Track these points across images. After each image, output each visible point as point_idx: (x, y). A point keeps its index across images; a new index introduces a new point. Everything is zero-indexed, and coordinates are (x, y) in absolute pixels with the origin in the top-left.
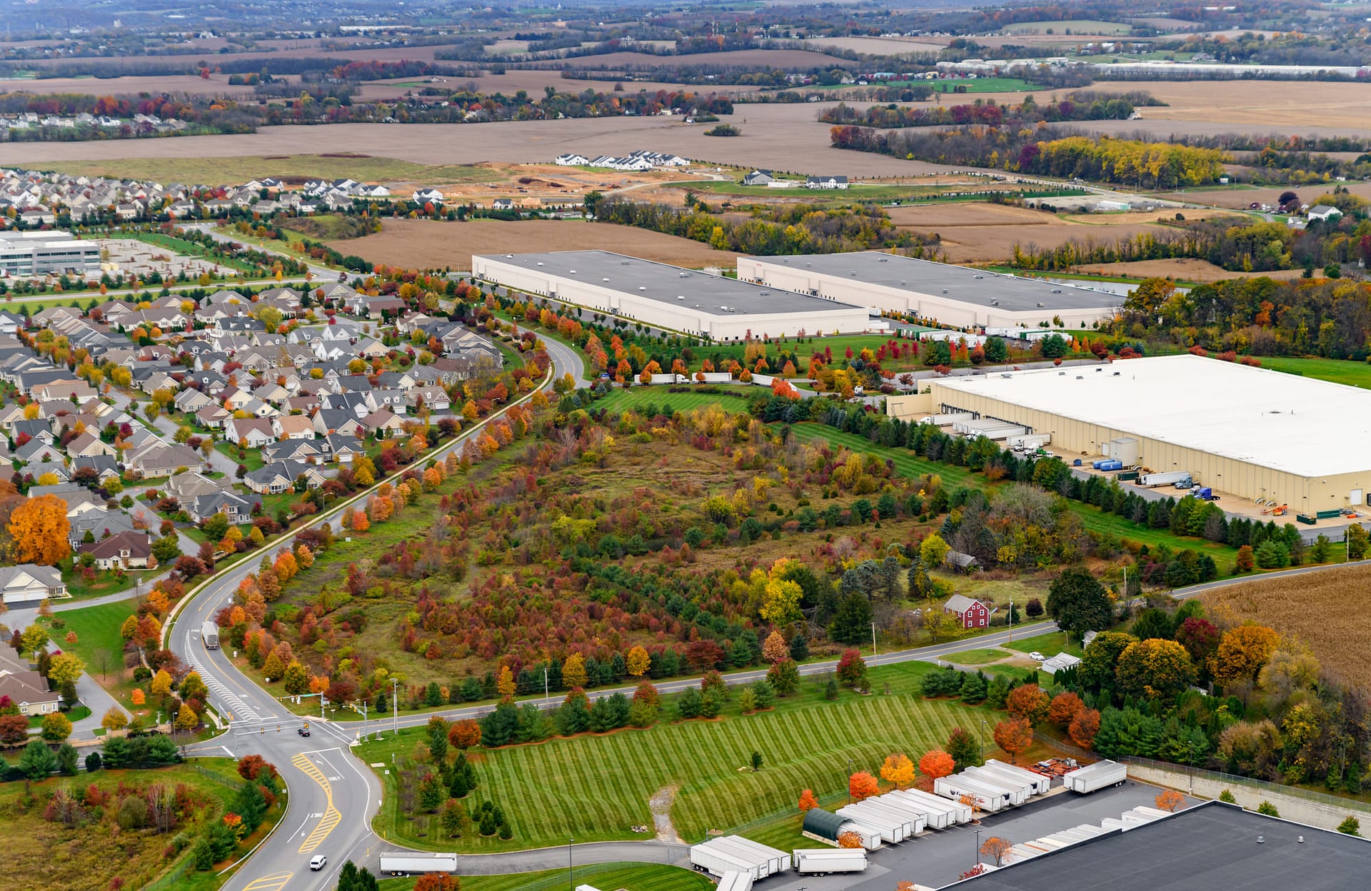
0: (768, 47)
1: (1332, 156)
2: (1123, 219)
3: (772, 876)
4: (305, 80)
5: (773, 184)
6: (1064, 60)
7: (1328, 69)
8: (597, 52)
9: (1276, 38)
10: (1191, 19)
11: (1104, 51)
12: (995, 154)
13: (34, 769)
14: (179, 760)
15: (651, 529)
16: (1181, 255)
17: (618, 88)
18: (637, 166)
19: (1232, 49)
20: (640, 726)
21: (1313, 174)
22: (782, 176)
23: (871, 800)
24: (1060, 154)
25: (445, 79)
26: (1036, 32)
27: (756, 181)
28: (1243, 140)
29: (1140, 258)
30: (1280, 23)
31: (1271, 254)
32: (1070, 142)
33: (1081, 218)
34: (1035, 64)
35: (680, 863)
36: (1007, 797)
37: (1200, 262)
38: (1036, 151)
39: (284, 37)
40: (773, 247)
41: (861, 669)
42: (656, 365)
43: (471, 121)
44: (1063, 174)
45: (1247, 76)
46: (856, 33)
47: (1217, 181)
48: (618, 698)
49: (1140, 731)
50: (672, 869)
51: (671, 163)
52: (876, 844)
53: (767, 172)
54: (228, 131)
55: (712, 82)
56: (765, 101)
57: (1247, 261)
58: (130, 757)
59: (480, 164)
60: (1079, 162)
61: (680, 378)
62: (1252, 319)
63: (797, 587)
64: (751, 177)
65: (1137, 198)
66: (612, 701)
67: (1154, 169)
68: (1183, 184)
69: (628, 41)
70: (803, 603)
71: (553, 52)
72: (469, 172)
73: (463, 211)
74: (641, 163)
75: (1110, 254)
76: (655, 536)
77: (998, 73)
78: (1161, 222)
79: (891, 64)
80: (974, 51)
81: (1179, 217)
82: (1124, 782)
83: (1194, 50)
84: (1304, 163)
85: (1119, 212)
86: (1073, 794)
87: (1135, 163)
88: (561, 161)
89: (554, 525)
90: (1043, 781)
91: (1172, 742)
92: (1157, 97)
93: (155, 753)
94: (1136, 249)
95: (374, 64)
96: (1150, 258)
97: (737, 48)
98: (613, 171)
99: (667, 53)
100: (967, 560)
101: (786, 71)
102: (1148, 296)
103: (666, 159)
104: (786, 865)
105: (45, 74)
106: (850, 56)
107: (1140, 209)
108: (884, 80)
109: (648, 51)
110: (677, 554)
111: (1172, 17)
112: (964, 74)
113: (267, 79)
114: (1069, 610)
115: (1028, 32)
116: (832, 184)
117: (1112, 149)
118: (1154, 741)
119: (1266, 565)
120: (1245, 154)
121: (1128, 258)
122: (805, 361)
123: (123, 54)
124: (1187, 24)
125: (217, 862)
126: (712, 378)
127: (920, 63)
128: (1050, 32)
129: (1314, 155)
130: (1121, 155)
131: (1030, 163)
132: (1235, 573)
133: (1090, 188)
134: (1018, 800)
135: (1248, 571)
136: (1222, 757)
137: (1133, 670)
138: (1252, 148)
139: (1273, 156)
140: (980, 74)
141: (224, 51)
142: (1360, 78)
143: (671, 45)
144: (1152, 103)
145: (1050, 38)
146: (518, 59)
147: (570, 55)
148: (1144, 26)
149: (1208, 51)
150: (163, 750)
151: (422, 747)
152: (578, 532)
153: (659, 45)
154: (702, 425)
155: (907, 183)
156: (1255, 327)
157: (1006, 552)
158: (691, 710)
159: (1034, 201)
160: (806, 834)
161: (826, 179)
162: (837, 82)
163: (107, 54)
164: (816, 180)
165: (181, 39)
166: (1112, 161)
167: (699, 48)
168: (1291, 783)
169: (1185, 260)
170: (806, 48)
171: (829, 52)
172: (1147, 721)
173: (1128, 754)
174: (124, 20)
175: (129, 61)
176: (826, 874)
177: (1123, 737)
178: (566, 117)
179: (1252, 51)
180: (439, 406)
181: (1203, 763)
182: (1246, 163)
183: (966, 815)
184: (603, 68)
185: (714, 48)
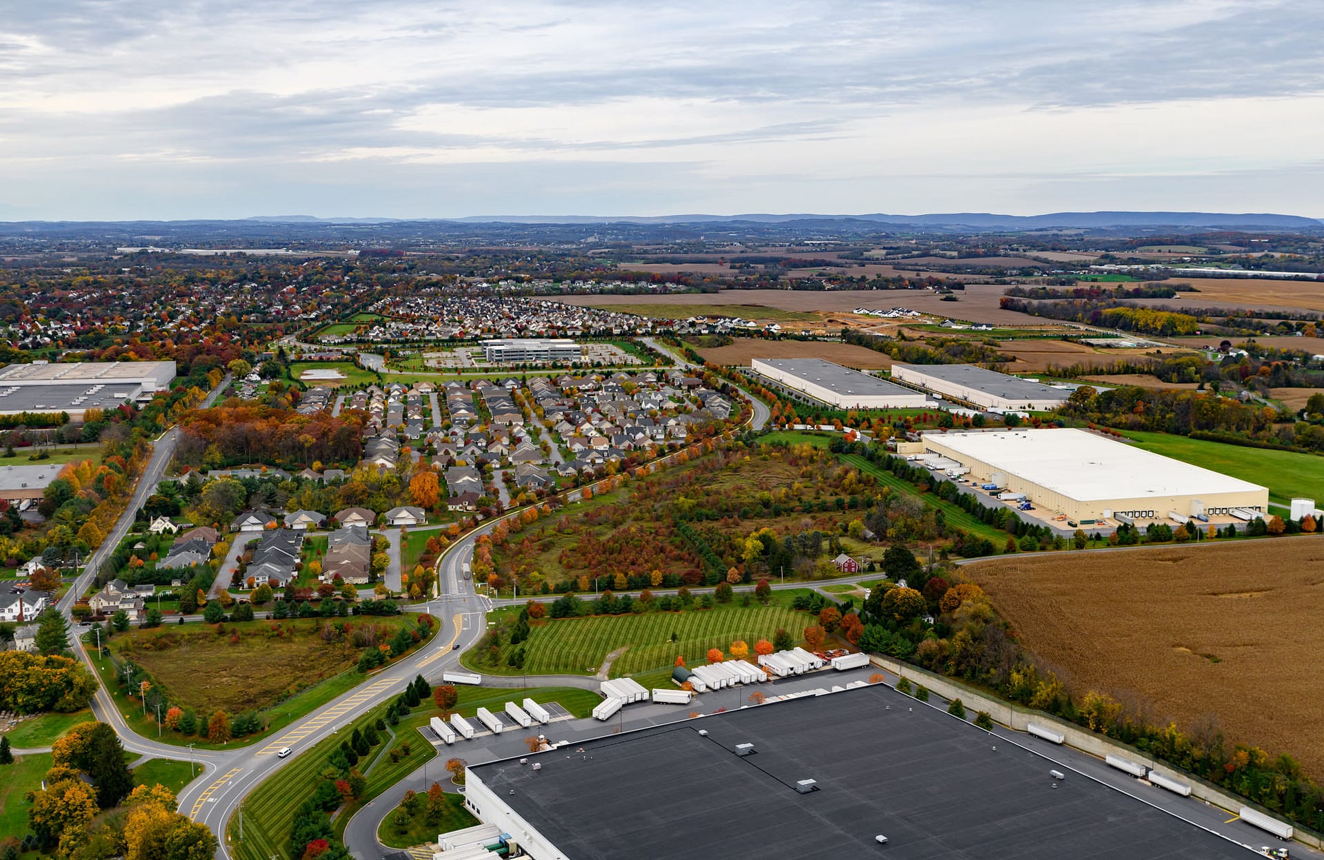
0: (1005, 256)
1: (1264, 321)
2: (1128, 352)
3: (636, 702)
4: (766, 267)
5: (954, 327)
6: (1160, 266)
7: (1300, 274)
8: (918, 256)
9: (1282, 257)
10: (1242, 246)
11: (1183, 262)
12: (1080, 315)
13: (324, 612)
14: (399, 613)
15: (725, 507)
16: (1142, 372)
17: (918, 275)
18: (891, 315)
19: (1253, 262)
20: (637, 613)
21: (1251, 331)
22: (963, 322)
23: (717, 665)
24: (1112, 316)
25: (833, 268)
26: (1152, 251)
27: (946, 325)
28: (1221, 311)
29: (1118, 373)
30: (1291, 249)
31: (1188, 374)
32: (1119, 310)
33: (1105, 351)
34: (1142, 267)
35: (596, 691)
36: (792, 669)
37: (1151, 377)
38: (1100, 314)
39: (773, 246)
40: (919, 360)
41: (768, 591)
42: (798, 420)
43: (829, 290)
44: (1112, 327)
45: (1255, 277)
46: (1054, 249)
47: (1194, 334)
48: (627, 598)
49: (881, 638)
50: (591, 693)
51: (911, 314)
52: (703, 689)
53: (952, 320)
54: (704, 292)
55: (969, 273)
56: (987, 283)
57: (1174, 376)
58: (373, 609)
59: (814, 312)
60: (1121, 321)
61: (809, 427)
62: (1132, 410)
63: (761, 544)
64: (944, 323)
65: (1142, 340)
66: (623, 598)
67: (1159, 325)
68: (1173, 335)
69: (937, 251)
70: (764, 552)
71: (895, 256)
72: (807, 316)
73: (783, 335)
74: (894, 314)
75: (1102, 370)
76: (727, 510)
77: (1119, 272)
78: (1148, 354)
79: (1064, 266)
80: (1113, 260)
81: (1158, 352)
82: (867, 666)
83: (1233, 262)
84: (1250, 325)
85: (1129, 348)
86: (835, 670)
87: (1149, 322)
88: (855, 312)
89: (676, 502)
90: (818, 662)
91: (893, 646)
92: (1194, 286)
93: (385, 608)
94: (1116, 368)
95: (800, 260)
96: (1124, 373)
97: (989, 256)
98: (879, 317)
99: (953, 258)
100: (871, 534)
101: (1007, 269)
102: (1081, 395)
103: (908, 312)
104: (646, 697)
105: (648, 262)
106: (1046, 261)
107: (1140, 346)
108: (1057, 274)
109: (943, 256)
110: (730, 521)
111: (1232, 245)
112: (1101, 272)
113: (748, 266)
114: (890, 567)
115: (1148, 251)
116: (984, 327)
117: (1139, 314)
118: (887, 645)
119: (1025, 549)
120: (1219, 319)
121: (1111, 373)
122: (874, 421)
123: (693, 252)
124: (1238, 248)
125: (370, 669)
126: (824, 428)
127: (1082, 266)
128: (1160, 251)
129: (1256, 320)
130: (1142, 317)
131: (1097, 320)
132: (1005, 552)
133: (1123, 335)
134: (800, 671)
135: (1014, 551)
136: (917, 657)
137: (889, 604)
138: (1225, 315)
139: (1233, 320)
140: (1110, 272)
141: (742, 252)
142: (1318, 280)
143: (955, 254)
144: (1192, 290)
145: (1159, 254)
146: (877, 259)
147: (903, 258)
148: (1215, 249)
149: (1240, 263)
150: (389, 607)
151: (515, 616)
152: (686, 506)
153: (948, 253)
154: (796, 452)
155: (1026, 328)
156: (1132, 415)
157: (891, 532)
158: (667, 606)
159: (1083, 340)
160: (673, 680)
161: (981, 325)
162: (1031, 275)
163: (686, 252)
164: (976, 325)
165: (724, 246)
166: (1138, 320)
167: (969, 255)
168: (949, 675)
169: (1144, 376)
170: (1024, 257)
171: (1036, 259)
172: (886, 633)
173: (874, 650)
174: (706, 236)
175: (689, 256)
176: (667, 703)
177: (871, 641)
178: (877, 288)
179: (1263, 264)
180: (681, 436)
181: (906, 659)
182: (1217, 323)
183: (763, 678)
184: (916, 265)
185: (977, 255)
